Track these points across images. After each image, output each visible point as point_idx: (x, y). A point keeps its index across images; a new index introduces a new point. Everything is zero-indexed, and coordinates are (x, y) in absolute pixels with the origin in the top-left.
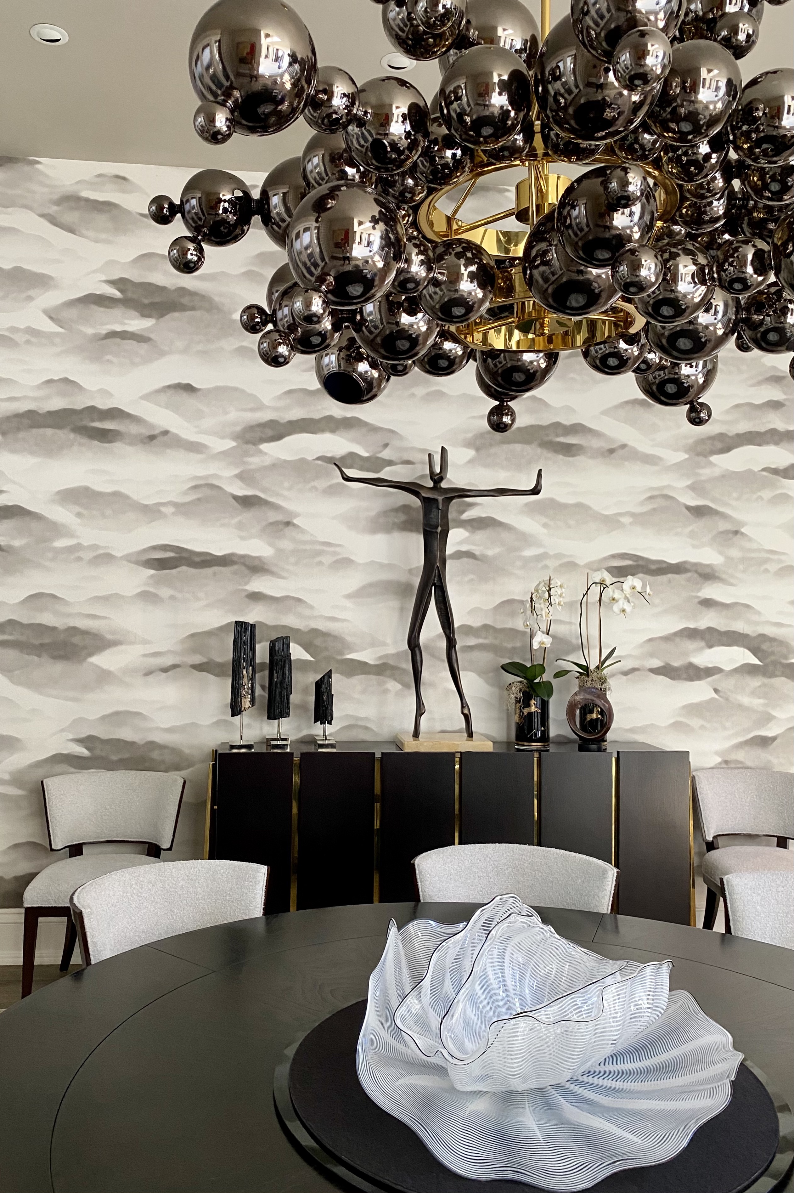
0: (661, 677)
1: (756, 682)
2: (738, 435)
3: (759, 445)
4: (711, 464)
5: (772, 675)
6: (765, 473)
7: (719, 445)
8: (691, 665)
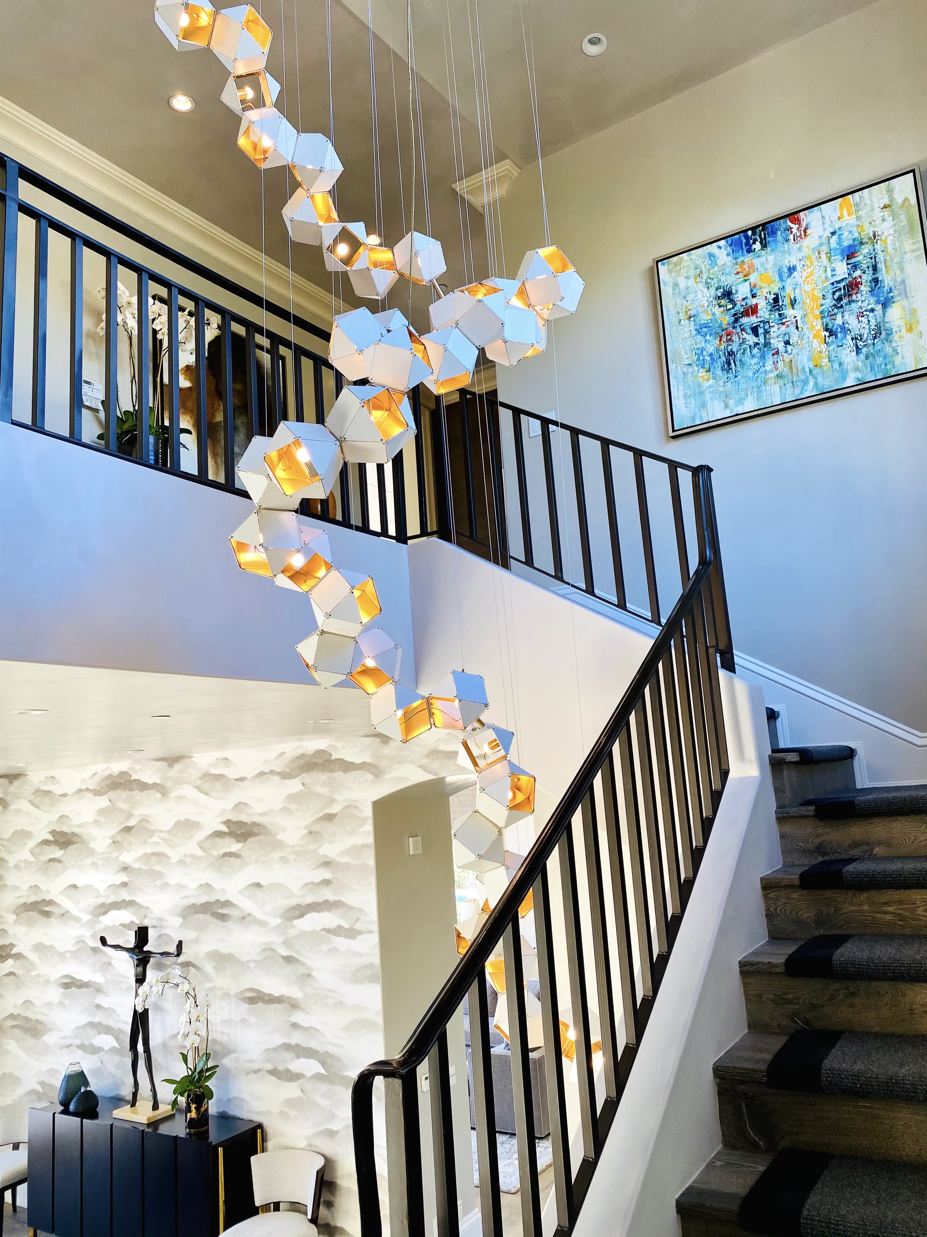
0: (273, 1077)
1: (324, 1087)
2: (307, 905)
3: (319, 912)
4: (293, 926)
5: (333, 1084)
6: (323, 932)
7: (298, 913)
8: (288, 1071)
